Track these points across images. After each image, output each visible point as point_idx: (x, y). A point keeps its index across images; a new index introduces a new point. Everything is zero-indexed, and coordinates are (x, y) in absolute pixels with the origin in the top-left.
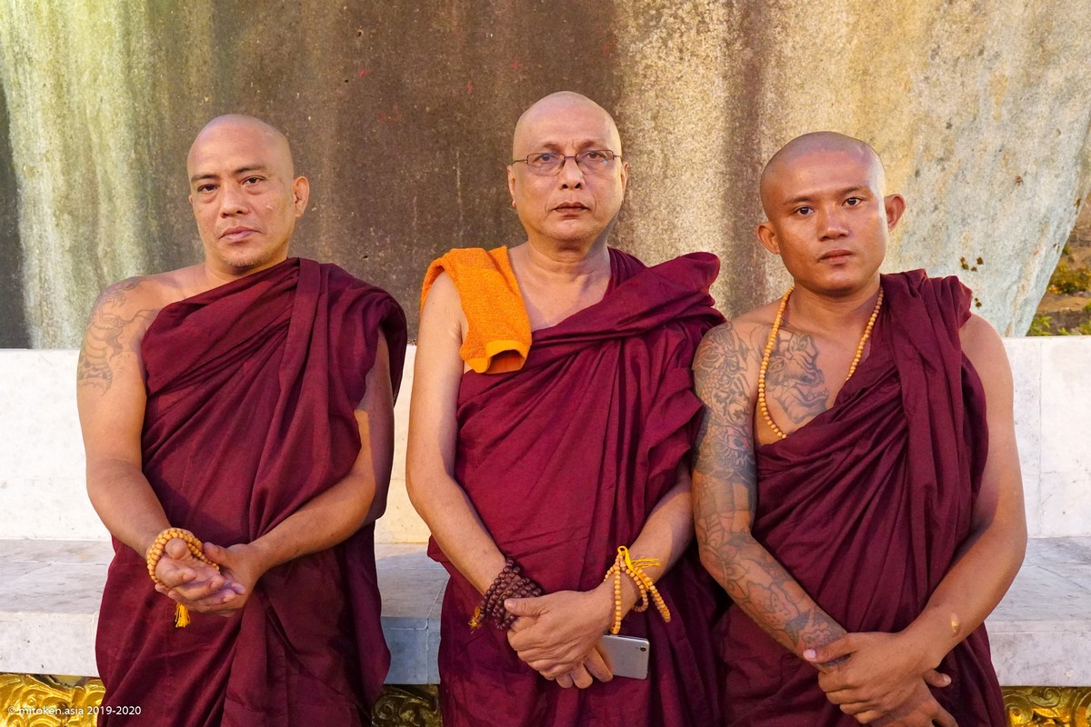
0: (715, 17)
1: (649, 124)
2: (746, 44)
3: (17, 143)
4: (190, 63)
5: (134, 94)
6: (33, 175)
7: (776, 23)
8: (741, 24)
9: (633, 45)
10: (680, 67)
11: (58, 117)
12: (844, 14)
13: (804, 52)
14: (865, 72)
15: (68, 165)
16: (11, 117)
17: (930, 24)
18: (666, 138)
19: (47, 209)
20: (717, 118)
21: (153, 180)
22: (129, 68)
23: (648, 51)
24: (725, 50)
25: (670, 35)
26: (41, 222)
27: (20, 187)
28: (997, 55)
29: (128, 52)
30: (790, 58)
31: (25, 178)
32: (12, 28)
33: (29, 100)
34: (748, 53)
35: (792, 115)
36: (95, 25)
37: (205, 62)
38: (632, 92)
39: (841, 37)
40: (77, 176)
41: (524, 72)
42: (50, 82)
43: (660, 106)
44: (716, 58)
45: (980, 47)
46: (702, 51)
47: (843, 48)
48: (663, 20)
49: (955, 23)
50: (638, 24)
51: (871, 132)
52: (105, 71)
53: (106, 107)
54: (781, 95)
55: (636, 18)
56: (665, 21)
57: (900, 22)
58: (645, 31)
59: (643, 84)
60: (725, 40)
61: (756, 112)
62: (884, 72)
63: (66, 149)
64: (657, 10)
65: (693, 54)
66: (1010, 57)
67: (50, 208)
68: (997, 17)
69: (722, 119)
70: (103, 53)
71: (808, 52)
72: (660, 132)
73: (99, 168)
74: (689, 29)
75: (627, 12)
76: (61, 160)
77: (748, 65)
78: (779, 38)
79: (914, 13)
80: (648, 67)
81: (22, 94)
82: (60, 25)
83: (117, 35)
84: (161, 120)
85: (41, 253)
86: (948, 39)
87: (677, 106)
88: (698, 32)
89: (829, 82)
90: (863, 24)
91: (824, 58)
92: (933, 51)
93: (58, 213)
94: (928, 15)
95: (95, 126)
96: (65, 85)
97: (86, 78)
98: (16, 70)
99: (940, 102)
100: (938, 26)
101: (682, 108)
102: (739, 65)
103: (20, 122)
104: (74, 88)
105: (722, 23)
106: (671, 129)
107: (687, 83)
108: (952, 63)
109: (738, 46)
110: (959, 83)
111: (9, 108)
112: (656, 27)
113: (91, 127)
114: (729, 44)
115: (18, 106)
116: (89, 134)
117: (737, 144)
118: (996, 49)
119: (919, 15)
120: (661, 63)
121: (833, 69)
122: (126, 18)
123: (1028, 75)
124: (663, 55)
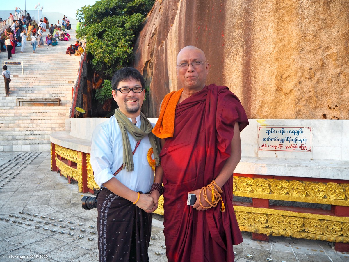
0: (240, 51)
2: (246, 56)
7: (253, 50)
8: (246, 52)
10: (233, 63)
17: (298, 43)
20: (240, 74)
23: (227, 61)
30: (257, 58)
34: (247, 58)
35: (258, 71)
42: (172, 74)
43: (229, 72)
44: (240, 60)
46: (237, 59)
49: (308, 41)
54: (255, 67)
55: (227, 54)
56: (231, 53)
58: (228, 56)
59: (227, 68)
60: (242, 56)
61: (249, 71)
62: (285, 58)
65: (235, 60)
66: (335, 47)
71: (261, 56)
72: (230, 78)
74: (235, 55)
75: (226, 52)
77: (247, 61)
78: (254, 54)
86: (306, 46)
88: (237, 55)
90: (277, 47)
92: (301, 50)
99: (306, 63)
100: (302, 43)
101: (233, 72)
102: (245, 61)
105: (242, 52)
106: (232, 77)
107: (234, 67)
108: (309, 52)
109: (245, 57)
110: (313, 57)
114: (243, 57)
117: (245, 79)
118: (327, 46)
120: (229, 63)
121: (269, 59)
124: (230, 61)
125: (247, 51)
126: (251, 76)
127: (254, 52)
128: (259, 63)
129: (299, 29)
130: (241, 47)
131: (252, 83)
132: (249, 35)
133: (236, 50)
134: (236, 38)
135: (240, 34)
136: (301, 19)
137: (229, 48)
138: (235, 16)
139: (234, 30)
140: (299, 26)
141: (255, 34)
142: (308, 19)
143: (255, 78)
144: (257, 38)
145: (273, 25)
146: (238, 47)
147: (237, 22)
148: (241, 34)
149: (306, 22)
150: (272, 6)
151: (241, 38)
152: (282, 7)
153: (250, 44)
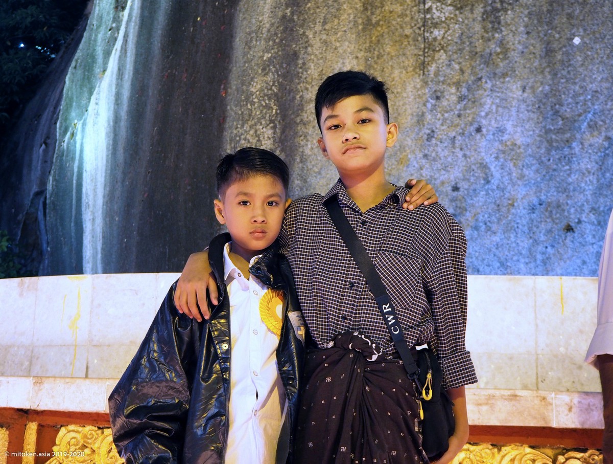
0: (266, 136)
2: (282, 151)
7: (301, 134)
8: (280, 138)
30: (309, 155)
54: (305, 181)
78: (302, 143)
94: (417, 111)
99: (443, 172)
108: (449, 141)
125: (283, 138)
127: (302, 138)
128: (316, 170)
129: (421, 77)
130: (268, 125)
132: (290, 91)
133: (256, 131)
134: (256, 100)
135: (266, 88)
136: (426, 50)
137: (237, 128)
138: (256, 41)
139: (252, 79)
140: (420, 70)
141: (307, 89)
142: (445, 52)
145: (355, 67)
146: (261, 124)
147: (262, 57)
148: (271, 89)
149: (439, 59)
150: (352, 16)
151: (269, 99)
152: (379, 17)
153: (293, 116)
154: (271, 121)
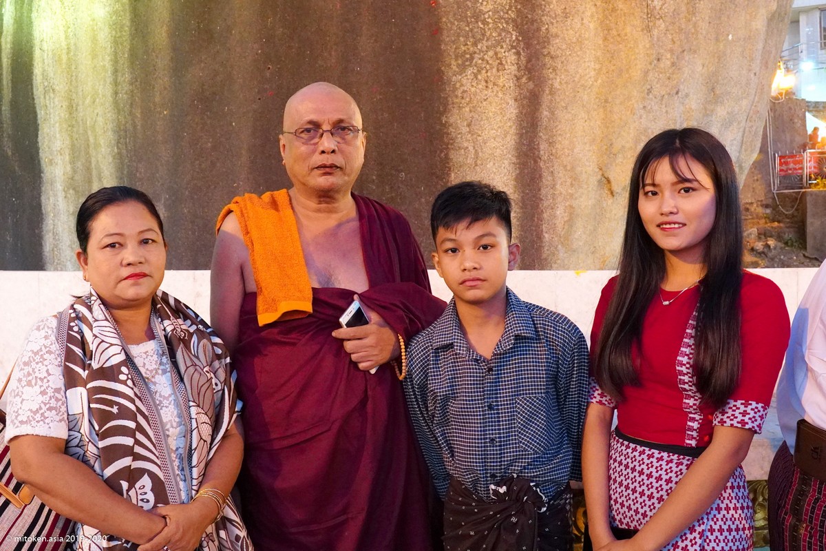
0: (509, 61)
1: (465, 130)
2: (529, 79)
3: (43, 144)
4: (156, 89)
5: (119, 110)
6: (52, 165)
7: (548, 66)
8: (526, 67)
9: (454, 77)
10: (486, 92)
11: (69, 126)
12: (592, 63)
13: (567, 87)
14: (606, 101)
15: (74, 158)
16: (40, 127)
17: (646, 73)
18: (476, 138)
19: (59, 186)
20: (510, 127)
21: (128, 166)
22: (116, 93)
23: (464, 81)
24: (515, 82)
25: (479, 71)
26: (55, 195)
27: (43, 173)
28: (687, 95)
29: (116, 83)
30: (559, 89)
31: (46, 166)
32: (44, 71)
33: (52, 116)
34: (531, 85)
35: (559, 127)
36: (95, 67)
37: (165, 88)
38: (454, 108)
39: (590, 78)
40: (79, 164)
41: (380, 94)
42: (65, 104)
43: (472, 117)
44: (510, 87)
45: (677, 89)
46: (501, 82)
47: (592, 85)
48: (474, 61)
49: (661, 73)
50: (458, 64)
51: (611, 140)
52: (100, 96)
53: (100, 119)
54: (553, 113)
55: (456, 60)
56: (476, 62)
57: (627, 70)
58: (463, 68)
59: (461, 103)
60: (516, 76)
61: (536, 124)
62: (618, 102)
63: (73, 148)
64: (471, 55)
65: (494, 84)
66: (695, 96)
67: (61, 185)
68: (686, 70)
69: (514, 127)
70: (100, 85)
71: (569, 86)
72: (472, 135)
73: (93, 160)
74: (492, 68)
75: (450, 55)
76: (69, 154)
77: (531, 93)
78: (551, 76)
79: (636, 65)
80: (464, 92)
81: (48, 112)
82: (73, 67)
83: (109, 72)
84: (135, 127)
85: (54, 216)
86: (657, 83)
87: (484, 118)
88: (498, 70)
89: (584, 106)
90: (604, 70)
91: (580, 90)
92: (648, 90)
93: (66, 189)
94: (645, 67)
95: (92, 132)
96: (74, 106)
97: (88, 101)
98: (45, 98)
99: (653, 123)
100: (651, 74)
101: (487, 120)
102: (525, 92)
103: (45, 130)
104: (80, 108)
105: (513, 65)
106: (480, 133)
107: (490, 103)
108: (660, 98)
109: (524, 80)
110: (664, 111)
111: (39, 122)
112: (470, 65)
113: (89, 133)
114: (518, 79)
115: (45, 120)
116: (88, 137)
117: (524, 144)
118: (686, 91)
119: (639, 67)
120: (473, 89)
121: (585, 97)
122: (115, 62)
123: (705, 109)
124: (474, 84)
125: (529, 66)
126: (541, 137)
127: (550, 70)
128: (564, 105)
129: (649, 38)
130: (510, 50)
131: (543, 158)
132: (533, 21)
133: (496, 54)
134: (490, 20)
136: (649, 16)
137: (467, 44)
140: (647, 31)
141: (552, 23)
142: (663, 21)
143: (551, 144)
144: (557, 36)
145: (595, 14)
146: (502, 47)
148: (507, 13)
149: (659, 26)
151: (507, 23)
153: (538, 47)
154: (513, 47)
